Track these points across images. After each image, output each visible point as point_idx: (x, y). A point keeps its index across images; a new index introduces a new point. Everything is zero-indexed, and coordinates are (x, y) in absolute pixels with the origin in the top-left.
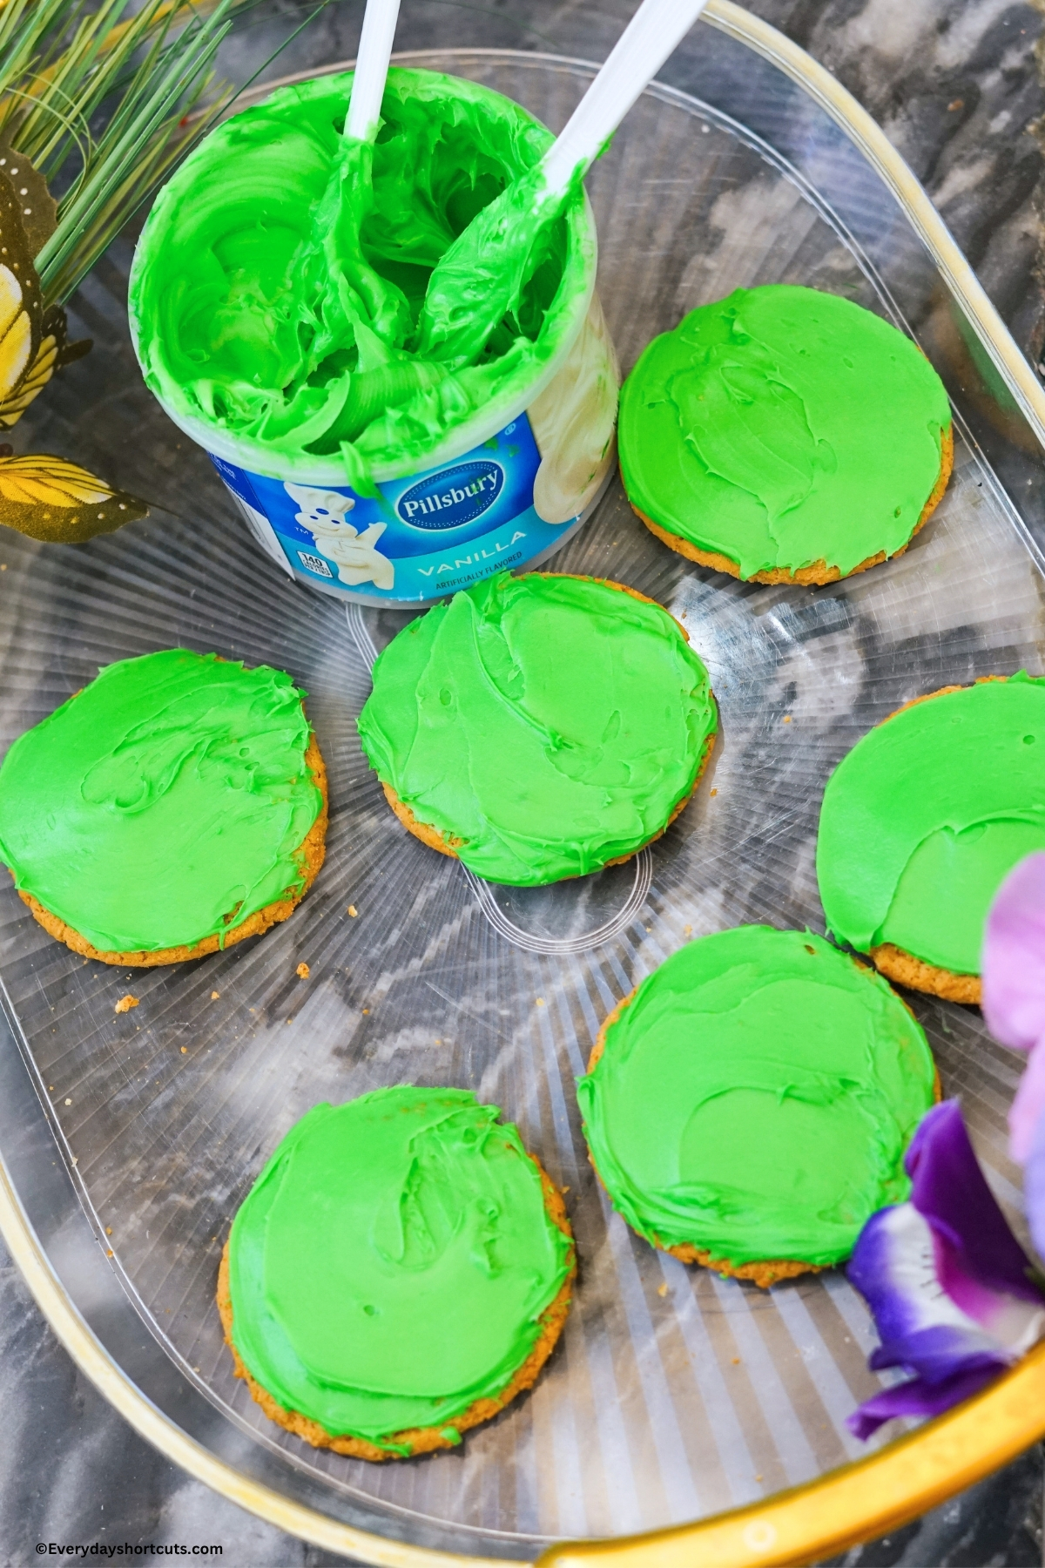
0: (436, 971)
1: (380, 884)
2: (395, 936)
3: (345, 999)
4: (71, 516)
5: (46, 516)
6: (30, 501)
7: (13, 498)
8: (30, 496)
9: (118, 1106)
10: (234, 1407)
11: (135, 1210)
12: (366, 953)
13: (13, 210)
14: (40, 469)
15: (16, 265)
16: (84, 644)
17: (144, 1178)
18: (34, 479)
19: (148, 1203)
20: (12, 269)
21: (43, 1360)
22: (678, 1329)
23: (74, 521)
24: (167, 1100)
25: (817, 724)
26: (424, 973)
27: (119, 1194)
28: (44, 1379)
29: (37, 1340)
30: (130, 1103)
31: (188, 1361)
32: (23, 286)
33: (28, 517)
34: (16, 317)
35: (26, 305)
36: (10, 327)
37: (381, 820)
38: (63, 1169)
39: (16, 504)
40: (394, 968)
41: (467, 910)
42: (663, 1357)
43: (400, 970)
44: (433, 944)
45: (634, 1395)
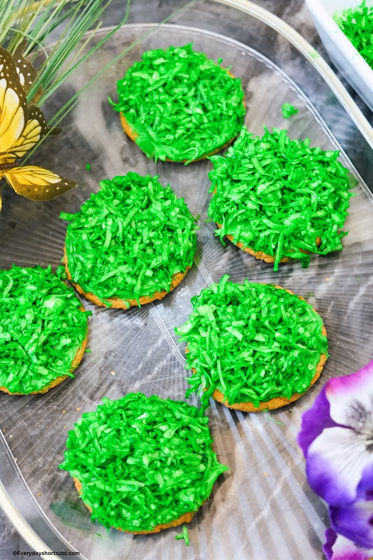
0: (158, 380)
1: (133, 346)
2: (140, 366)
3: (122, 392)
4: (46, 189)
5: (36, 190)
6: (29, 184)
7: (22, 183)
8: (29, 182)
9: (31, 437)
10: (85, 557)
11: (41, 478)
12: (129, 373)
13: (12, 66)
14: (32, 171)
15: (16, 88)
16: (8, 254)
17: (44, 465)
18: (30, 175)
19: (46, 475)
20: (14, 90)
21: (6, 540)
22: (263, 519)
23: (47, 191)
24: (51, 434)
25: (303, 281)
26: (153, 381)
27: (34, 472)
28: (6, 548)
29: (3, 532)
30: (36, 435)
31: (66, 538)
32: (19, 97)
33: (29, 190)
34: (18, 109)
35: (21, 104)
36: (15, 113)
37: (132, 321)
38: (11, 463)
39: (24, 185)
40: (141, 379)
41: (169, 356)
42: (258, 530)
43: (143, 380)
44: (156, 369)
45: (247, 545)
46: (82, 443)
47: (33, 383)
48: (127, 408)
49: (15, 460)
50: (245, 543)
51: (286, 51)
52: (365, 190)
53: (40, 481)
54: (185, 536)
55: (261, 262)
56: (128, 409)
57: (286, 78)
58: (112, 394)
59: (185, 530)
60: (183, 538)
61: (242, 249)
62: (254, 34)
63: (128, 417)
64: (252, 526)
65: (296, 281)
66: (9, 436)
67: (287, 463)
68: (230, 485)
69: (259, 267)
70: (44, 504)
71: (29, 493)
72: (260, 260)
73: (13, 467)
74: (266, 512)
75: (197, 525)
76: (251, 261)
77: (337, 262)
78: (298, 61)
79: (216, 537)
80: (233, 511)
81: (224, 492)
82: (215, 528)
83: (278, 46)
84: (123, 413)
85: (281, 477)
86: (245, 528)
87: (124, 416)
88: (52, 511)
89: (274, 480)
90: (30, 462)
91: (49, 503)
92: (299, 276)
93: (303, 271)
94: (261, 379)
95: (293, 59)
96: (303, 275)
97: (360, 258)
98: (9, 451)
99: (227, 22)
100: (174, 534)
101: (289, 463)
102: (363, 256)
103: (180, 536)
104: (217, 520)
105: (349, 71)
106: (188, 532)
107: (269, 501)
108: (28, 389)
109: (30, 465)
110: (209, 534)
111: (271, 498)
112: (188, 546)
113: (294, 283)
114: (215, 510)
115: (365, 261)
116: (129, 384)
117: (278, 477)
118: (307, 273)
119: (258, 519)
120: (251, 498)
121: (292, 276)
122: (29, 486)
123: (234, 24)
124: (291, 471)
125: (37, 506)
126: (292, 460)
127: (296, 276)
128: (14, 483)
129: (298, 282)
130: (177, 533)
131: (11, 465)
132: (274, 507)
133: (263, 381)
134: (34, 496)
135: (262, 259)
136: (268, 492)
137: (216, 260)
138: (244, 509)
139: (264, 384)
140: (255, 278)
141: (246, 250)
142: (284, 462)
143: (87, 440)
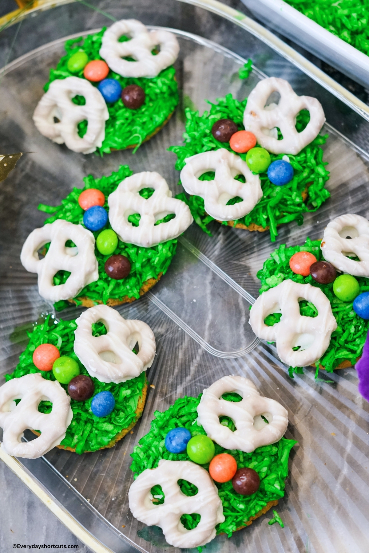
0: (197, 379)
2: (176, 371)
3: (167, 402)
11: (119, 511)
12: (168, 382)
19: (123, 506)
22: (345, 478)
26: (193, 380)
27: (110, 508)
38: (84, 505)
40: (181, 383)
41: (200, 351)
42: (345, 490)
43: (184, 383)
44: (193, 369)
45: (339, 508)
46: (147, 464)
47: (99, 439)
48: (180, 414)
49: (88, 501)
50: (337, 507)
51: (208, 22)
52: (331, 132)
53: (119, 514)
54: (278, 520)
55: (256, 233)
56: (182, 416)
57: (218, 48)
58: (159, 406)
59: (276, 514)
60: (276, 521)
61: (234, 226)
62: (172, 14)
63: (184, 424)
64: (337, 488)
65: (296, 240)
66: (73, 480)
67: (349, 417)
68: (303, 457)
69: (256, 239)
70: (131, 534)
71: (113, 528)
72: (254, 231)
73: (88, 508)
74: (346, 470)
75: (285, 505)
76: (247, 235)
77: (328, 210)
78: (223, 28)
79: (306, 510)
80: (315, 480)
81: (299, 465)
82: (302, 503)
83: (199, 18)
84: (178, 421)
85: (348, 431)
86: (331, 492)
87: (180, 424)
88: (141, 539)
89: (343, 437)
90: (103, 499)
91: (135, 531)
92: (297, 234)
93: (300, 229)
94: (352, 335)
95: (218, 27)
96: (301, 232)
97: (350, 198)
98: (78, 495)
99: (142, 11)
100: (266, 521)
101: (351, 416)
102: (351, 195)
103: (272, 521)
104: (302, 493)
105: (276, 21)
106: (279, 515)
107: (345, 459)
108: (95, 447)
109: (103, 501)
110: (299, 510)
111: (345, 456)
112: (283, 528)
113: (295, 242)
114: (297, 485)
115: (355, 200)
116: (171, 392)
117: (345, 433)
118: (304, 229)
119: (340, 480)
120: (326, 462)
121: (290, 237)
122: (110, 521)
123: (149, 11)
124: (356, 423)
125: (125, 538)
126: (353, 413)
127: (294, 235)
128: (94, 523)
129: (299, 241)
130: (269, 519)
131: (86, 507)
132: (352, 463)
133: (355, 337)
134: (119, 529)
135: (256, 230)
136: (341, 450)
137: (213, 245)
138: (324, 473)
139: (357, 340)
140: (256, 250)
141: (238, 226)
142: (346, 417)
143: (151, 459)
